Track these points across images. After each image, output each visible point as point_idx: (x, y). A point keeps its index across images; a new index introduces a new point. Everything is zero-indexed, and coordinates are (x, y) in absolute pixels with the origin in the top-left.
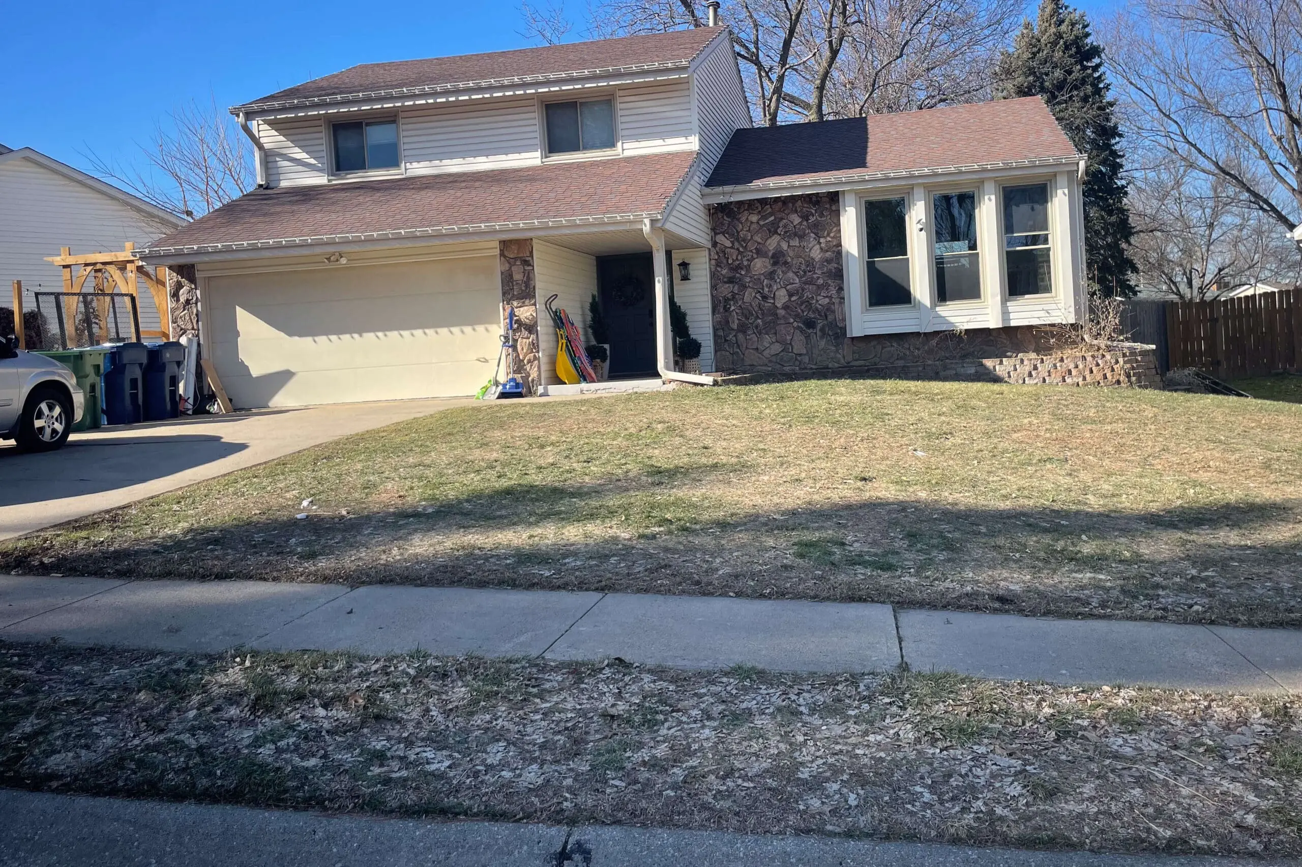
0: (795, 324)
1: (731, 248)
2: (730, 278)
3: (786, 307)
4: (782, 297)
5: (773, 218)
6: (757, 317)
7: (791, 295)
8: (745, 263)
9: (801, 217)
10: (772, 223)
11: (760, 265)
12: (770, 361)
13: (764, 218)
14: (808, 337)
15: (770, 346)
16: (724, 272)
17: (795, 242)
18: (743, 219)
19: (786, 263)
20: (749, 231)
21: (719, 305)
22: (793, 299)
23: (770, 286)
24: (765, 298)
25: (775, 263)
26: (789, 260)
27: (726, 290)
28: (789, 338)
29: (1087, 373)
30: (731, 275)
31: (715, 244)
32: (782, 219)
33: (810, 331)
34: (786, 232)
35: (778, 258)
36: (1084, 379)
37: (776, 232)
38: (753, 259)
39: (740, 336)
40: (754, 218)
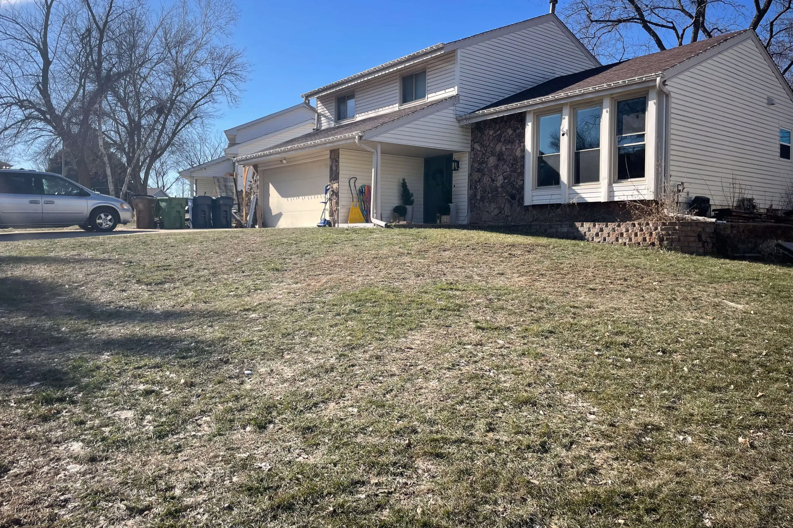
0: (506, 197)
1: (480, 151)
2: (478, 169)
3: (502, 186)
4: (500, 180)
5: (499, 132)
6: (489, 193)
7: (505, 179)
8: (486, 160)
9: (513, 130)
10: (499, 135)
11: (492, 161)
12: (494, 219)
13: (495, 132)
14: (511, 206)
15: (493, 209)
16: (476, 165)
17: (509, 147)
18: (486, 133)
19: (504, 159)
20: (488, 140)
21: (473, 185)
22: (506, 181)
23: (495, 174)
24: (493, 181)
25: (499, 160)
26: (505, 157)
27: (477, 176)
28: (503, 205)
29: (633, 236)
30: (479, 167)
31: (473, 149)
32: (504, 132)
33: (513, 202)
34: (505, 140)
35: (500, 157)
36: (630, 240)
37: (500, 141)
38: (489, 157)
39: (481, 203)
40: (491, 132)
